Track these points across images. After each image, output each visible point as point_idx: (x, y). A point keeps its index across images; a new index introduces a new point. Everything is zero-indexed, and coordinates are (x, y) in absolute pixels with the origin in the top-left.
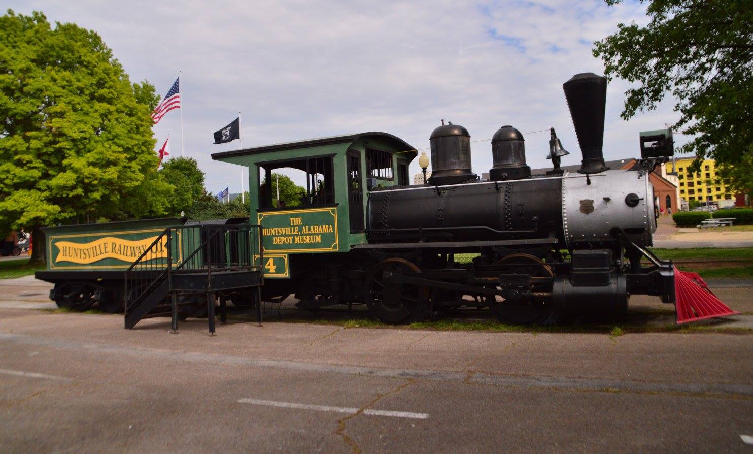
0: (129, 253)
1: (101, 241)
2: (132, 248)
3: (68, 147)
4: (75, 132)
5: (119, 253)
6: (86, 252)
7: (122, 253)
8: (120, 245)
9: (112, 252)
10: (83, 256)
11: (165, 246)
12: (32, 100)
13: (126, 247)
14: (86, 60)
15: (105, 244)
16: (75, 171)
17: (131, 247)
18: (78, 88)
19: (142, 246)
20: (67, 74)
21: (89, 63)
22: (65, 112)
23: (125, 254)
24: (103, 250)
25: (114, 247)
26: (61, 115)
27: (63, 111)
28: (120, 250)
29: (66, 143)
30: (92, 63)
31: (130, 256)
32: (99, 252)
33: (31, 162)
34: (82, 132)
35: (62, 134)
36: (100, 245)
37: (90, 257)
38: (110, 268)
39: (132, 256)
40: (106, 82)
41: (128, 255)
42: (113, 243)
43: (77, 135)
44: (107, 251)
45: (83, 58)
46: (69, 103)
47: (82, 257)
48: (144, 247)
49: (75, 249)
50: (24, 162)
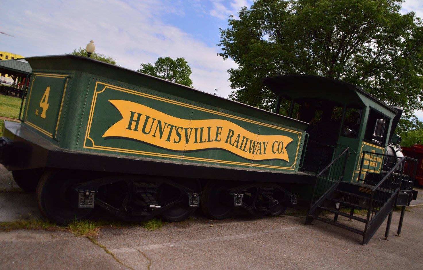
0: (247, 148)
1: (214, 123)
2: (253, 142)
5: (235, 144)
6: (183, 134)
7: (239, 146)
8: (239, 135)
9: (226, 142)
10: (174, 135)
11: (286, 148)
13: (245, 139)
15: (218, 128)
17: (251, 141)
19: (264, 143)
23: (243, 148)
24: (213, 136)
25: (230, 135)
28: (238, 142)
31: (248, 151)
32: (205, 137)
36: (209, 128)
37: (187, 142)
38: (216, 163)
39: (250, 152)
41: (246, 150)
42: (230, 130)
44: (218, 139)
47: (172, 139)
48: (266, 143)
49: (160, 122)
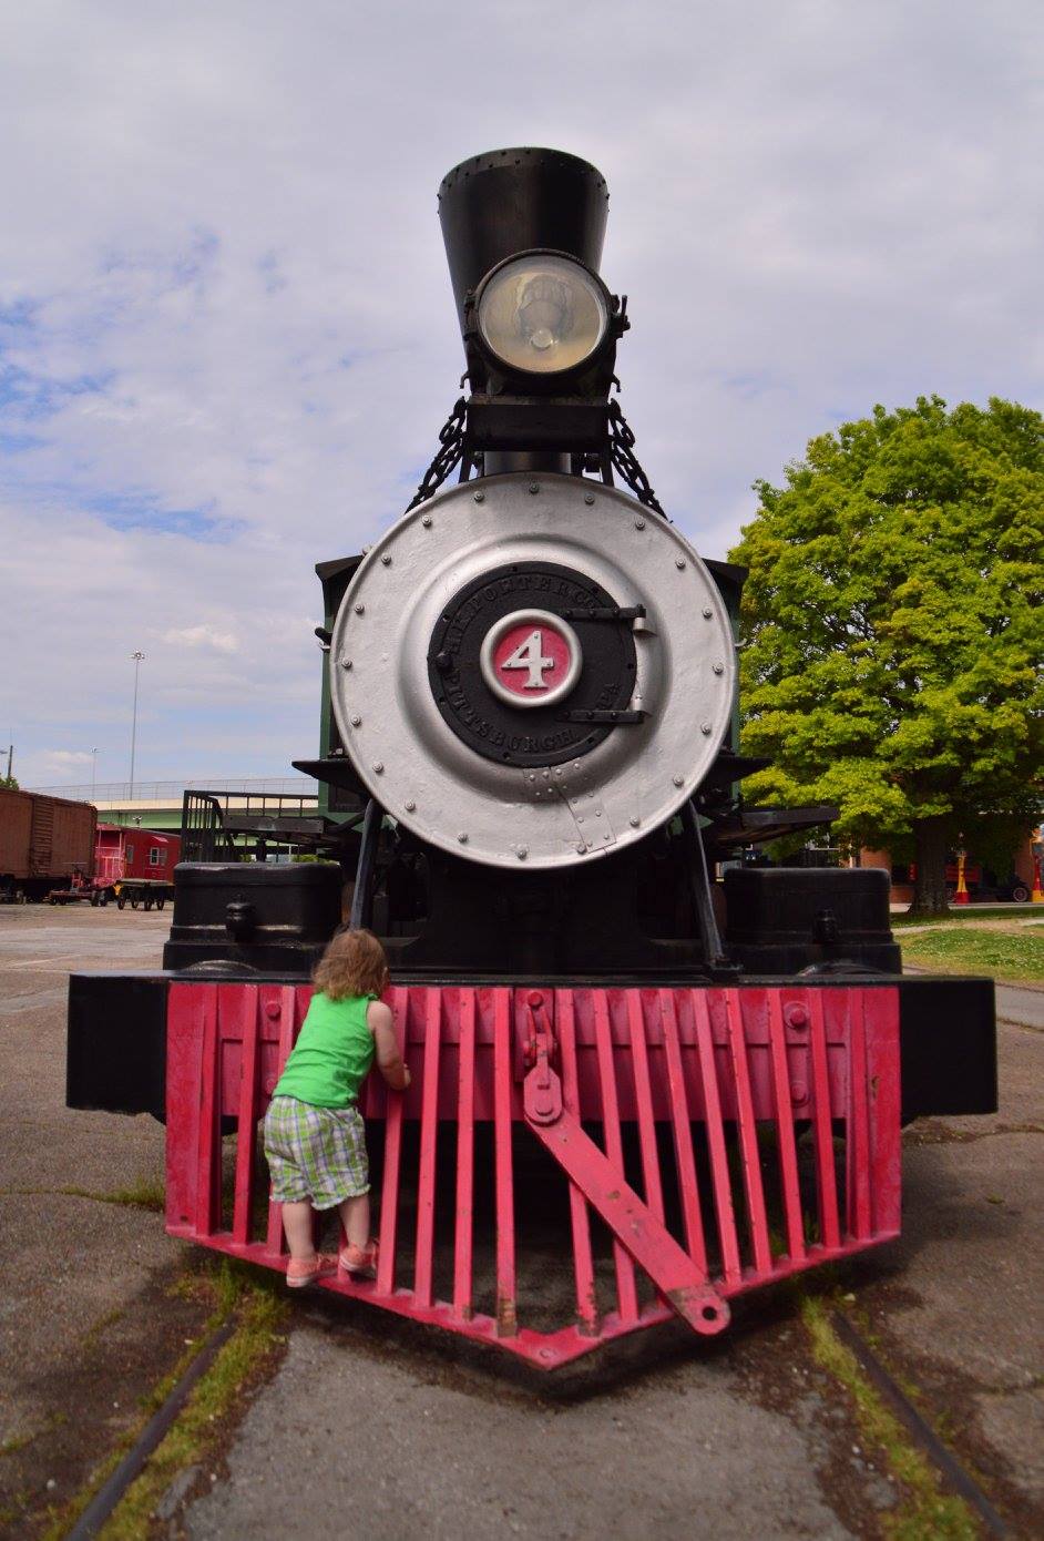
3: (927, 666)
4: (940, 631)
12: (862, 578)
14: (976, 475)
16: (936, 714)
18: (957, 538)
20: (935, 512)
21: (984, 480)
22: (920, 594)
26: (914, 600)
27: (915, 591)
29: (919, 658)
30: (991, 479)
33: (858, 703)
34: (954, 629)
35: (912, 640)
40: (1014, 514)
43: (944, 638)
45: (971, 475)
46: (931, 572)
50: (847, 704)
